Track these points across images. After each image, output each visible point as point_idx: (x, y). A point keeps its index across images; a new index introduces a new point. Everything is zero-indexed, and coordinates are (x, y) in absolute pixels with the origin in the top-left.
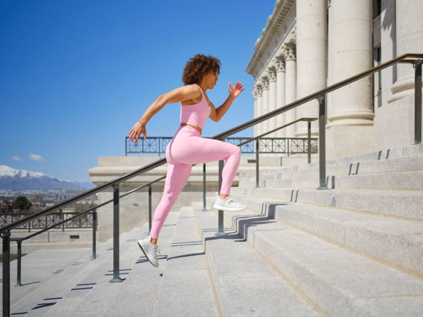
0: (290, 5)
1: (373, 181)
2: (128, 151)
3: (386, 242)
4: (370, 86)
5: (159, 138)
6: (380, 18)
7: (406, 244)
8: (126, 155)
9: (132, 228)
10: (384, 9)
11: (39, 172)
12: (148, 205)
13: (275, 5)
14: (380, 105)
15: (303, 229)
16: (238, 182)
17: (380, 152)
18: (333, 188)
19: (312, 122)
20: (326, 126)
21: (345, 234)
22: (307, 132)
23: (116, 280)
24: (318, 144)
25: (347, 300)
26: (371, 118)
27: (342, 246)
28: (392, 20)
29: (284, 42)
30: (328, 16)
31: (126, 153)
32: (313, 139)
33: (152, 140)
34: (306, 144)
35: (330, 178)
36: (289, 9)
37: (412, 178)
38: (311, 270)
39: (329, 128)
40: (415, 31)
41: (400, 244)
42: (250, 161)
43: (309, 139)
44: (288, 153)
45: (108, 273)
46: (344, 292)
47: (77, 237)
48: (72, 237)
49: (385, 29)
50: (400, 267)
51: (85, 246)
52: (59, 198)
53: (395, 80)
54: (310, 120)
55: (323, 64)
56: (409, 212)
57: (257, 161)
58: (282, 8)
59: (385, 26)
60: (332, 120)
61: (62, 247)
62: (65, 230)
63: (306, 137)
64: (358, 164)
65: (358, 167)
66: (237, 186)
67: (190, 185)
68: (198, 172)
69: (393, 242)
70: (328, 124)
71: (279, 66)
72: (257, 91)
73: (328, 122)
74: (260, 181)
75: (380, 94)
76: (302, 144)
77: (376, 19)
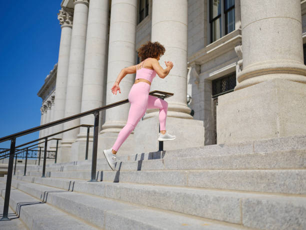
18: (101, 181)
22: (86, 135)
35: (100, 172)
54: (89, 127)
64: (121, 163)
72: (44, 109)
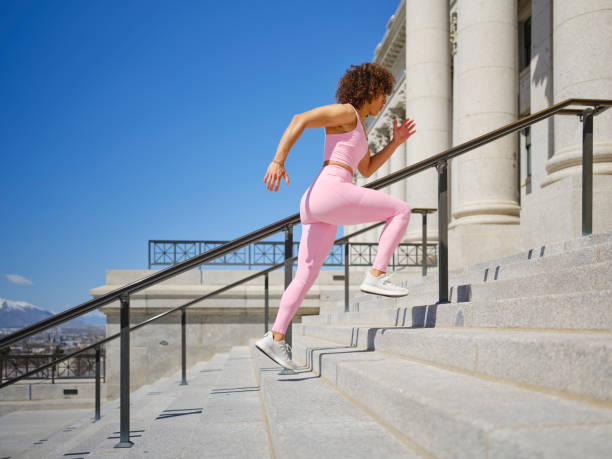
0: (397, 52)
1: (520, 286)
2: (152, 261)
3: (543, 356)
4: (514, 166)
5: (200, 242)
6: (529, 71)
7: (574, 354)
8: (150, 268)
9: (158, 378)
10: (535, 55)
11: (21, 301)
12: (180, 343)
13: (375, 52)
14: (529, 191)
15: (413, 358)
16: (319, 308)
17: (530, 252)
19: (429, 216)
20: (450, 226)
21: (477, 355)
23: (124, 444)
24: (437, 254)
25: (480, 433)
26: (516, 214)
27: (473, 373)
28: (547, 70)
29: (388, 107)
30: (452, 68)
31: (150, 264)
32: (429, 245)
33: (189, 246)
34: (420, 252)
35: (455, 289)
36: (395, 57)
37: (580, 276)
38: (424, 400)
39: (454, 227)
40: (581, 80)
41: (565, 355)
42: (336, 278)
43: (425, 245)
44: (394, 266)
45: (112, 435)
46: (475, 422)
47: (75, 392)
48: (67, 392)
49: (536, 84)
50: (565, 392)
51: (86, 405)
52: (52, 341)
53: (551, 153)
54: (425, 212)
55: (445, 135)
56: (576, 320)
57: (345, 278)
58: (385, 56)
59: (537, 79)
60: (459, 216)
61: (51, 407)
62: (56, 381)
63: (421, 242)
64: (498, 268)
65: (497, 273)
66: (318, 314)
67: (246, 314)
68: (258, 294)
69: (553, 354)
70: (453, 222)
71: (381, 141)
73: (453, 219)
74: (350, 305)
75: (528, 183)
76: (414, 253)
77: (524, 72)
